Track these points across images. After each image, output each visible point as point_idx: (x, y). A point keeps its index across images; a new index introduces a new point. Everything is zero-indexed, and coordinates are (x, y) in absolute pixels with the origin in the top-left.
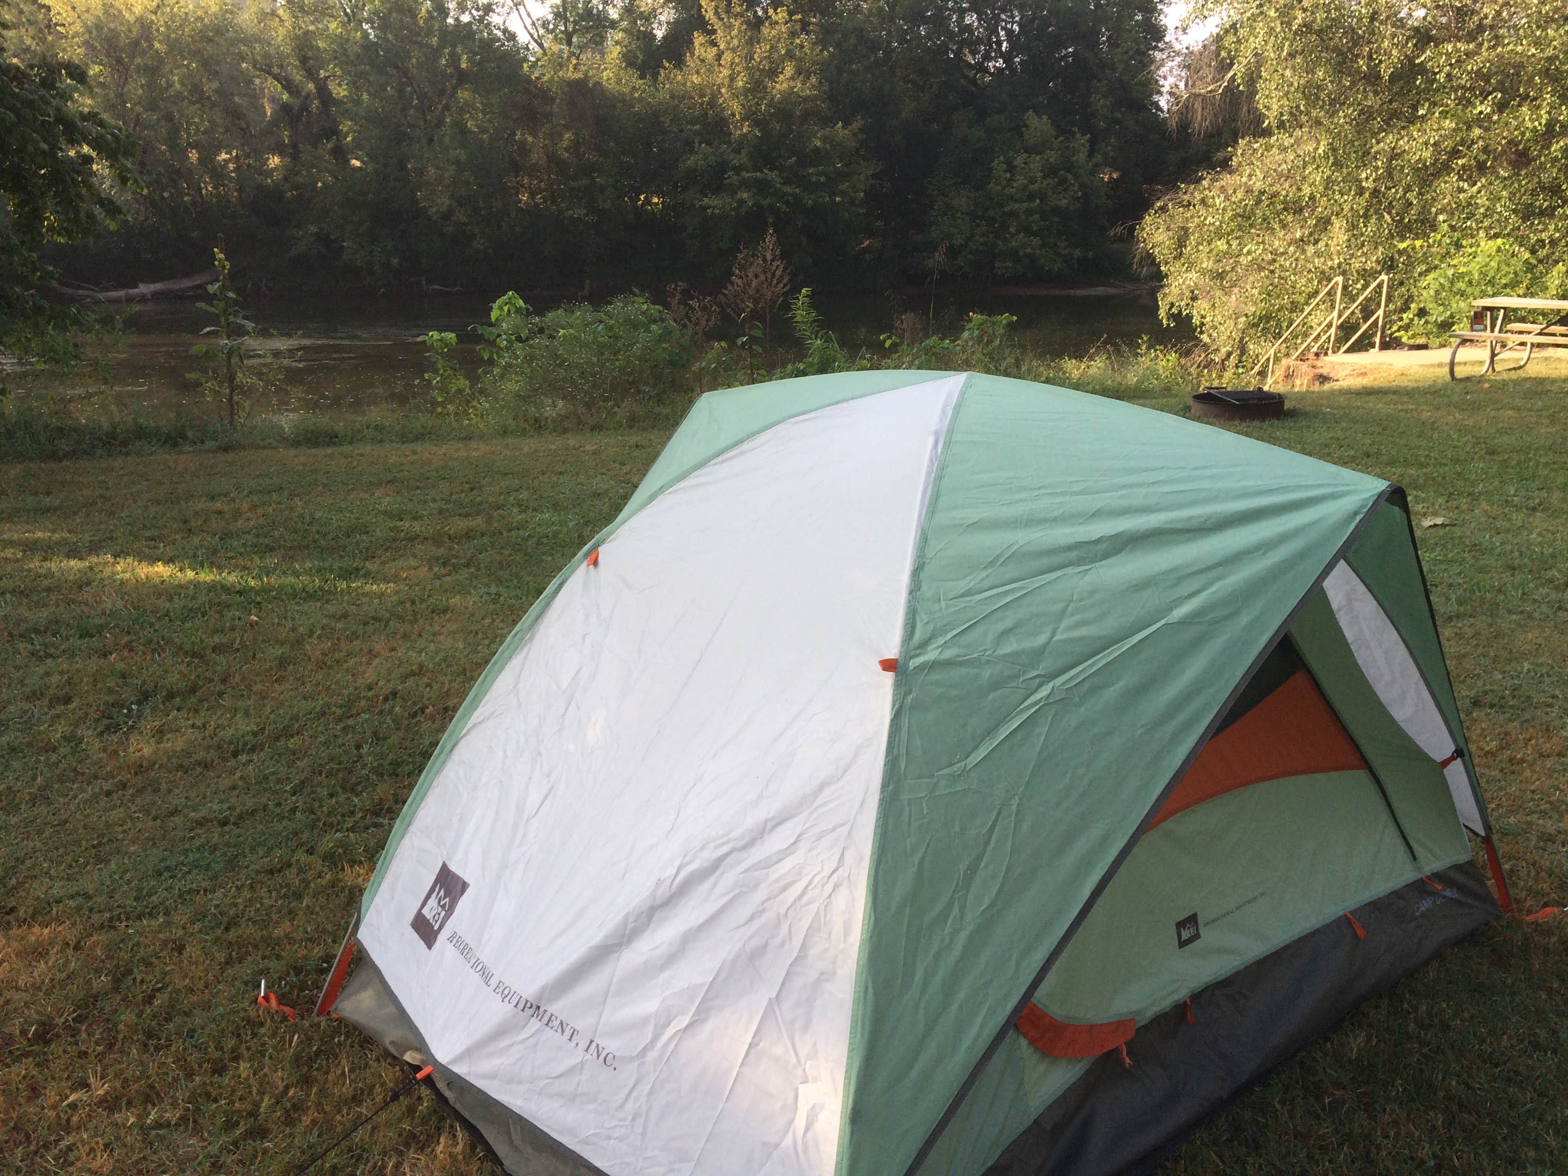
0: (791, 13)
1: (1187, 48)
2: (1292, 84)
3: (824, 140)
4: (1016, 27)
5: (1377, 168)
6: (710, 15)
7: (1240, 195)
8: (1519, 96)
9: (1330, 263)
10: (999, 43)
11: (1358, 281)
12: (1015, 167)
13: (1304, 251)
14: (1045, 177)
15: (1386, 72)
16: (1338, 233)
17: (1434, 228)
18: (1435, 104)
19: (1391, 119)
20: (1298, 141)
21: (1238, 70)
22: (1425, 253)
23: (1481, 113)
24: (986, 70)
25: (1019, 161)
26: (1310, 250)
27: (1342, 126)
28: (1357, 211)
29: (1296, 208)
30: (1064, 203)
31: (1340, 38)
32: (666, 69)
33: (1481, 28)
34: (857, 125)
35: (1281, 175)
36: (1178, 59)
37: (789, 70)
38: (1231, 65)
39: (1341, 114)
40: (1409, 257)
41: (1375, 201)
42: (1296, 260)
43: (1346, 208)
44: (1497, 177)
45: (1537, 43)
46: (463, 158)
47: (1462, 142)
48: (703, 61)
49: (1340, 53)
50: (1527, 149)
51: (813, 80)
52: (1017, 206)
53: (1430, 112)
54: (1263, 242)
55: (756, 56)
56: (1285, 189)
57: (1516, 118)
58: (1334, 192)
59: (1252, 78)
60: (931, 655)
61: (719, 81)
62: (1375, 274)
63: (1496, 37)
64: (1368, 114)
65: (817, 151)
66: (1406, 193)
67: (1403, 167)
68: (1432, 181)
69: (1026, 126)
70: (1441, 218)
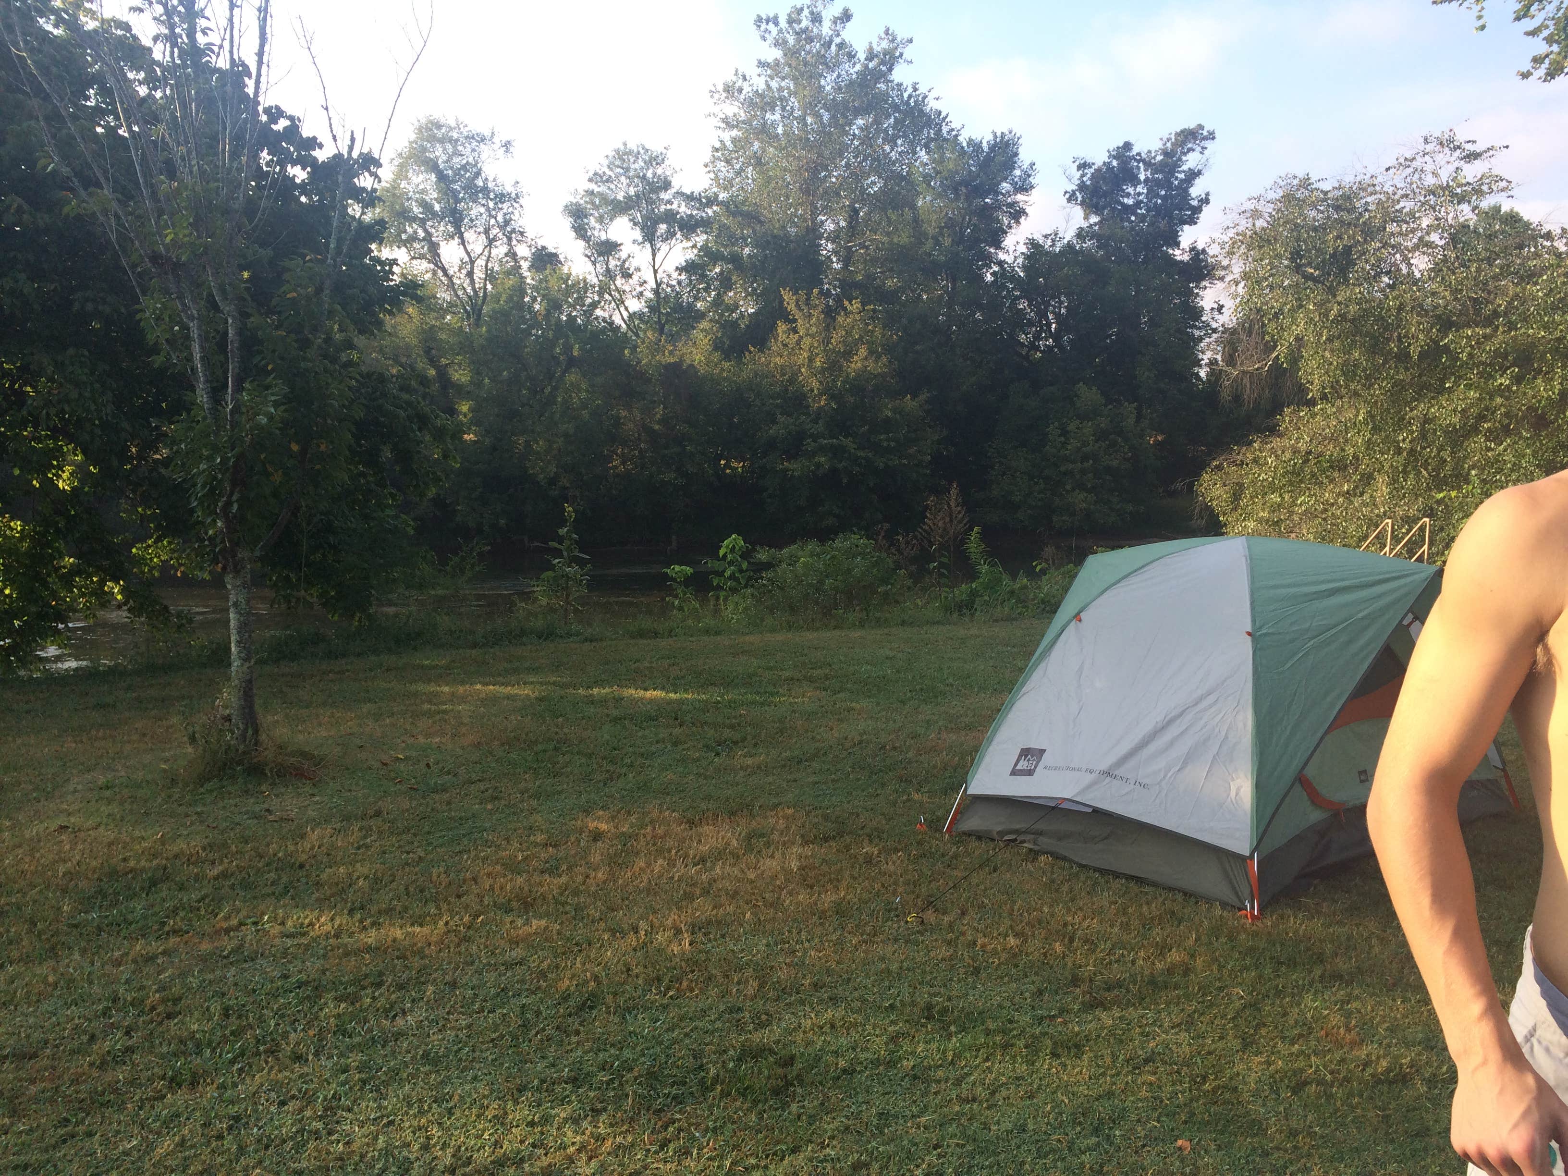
0: (863, 304)
1: (1223, 326)
2: (1331, 364)
3: (894, 410)
4: (1063, 311)
5: (1413, 432)
6: (792, 307)
7: (1288, 455)
8: (1534, 370)
9: (1377, 511)
10: (1049, 325)
11: (1403, 526)
12: (1068, 432)
13: (1351, 502)
14: (1097, 441)
15: (1414, 351)
16: (1382, 487)
17: (1467, 481)
18: (1460, 377)
19: (1422, 390)
20: (1340, 410)
21: (1281, 350)
22: (1461, 503)
23: (1501, 384)
24: (1037, 348)
25: (1072, 427)
26: (1357, 501)
27: (1378, 396)
28: (1397, 467)
29: (1340, 466)
30: (1115, 463)
31: (1372, 325)
32: (751, 352)
33: (1496, 314)
34: (924, 396)
35: (1325, 439)
36: (1215, 336)
37: (863, 351)
38: (1275, 346)
39: (1376, 386)
40: (1446, 506)
41: (1412, 459)
42: (1346, 509)
43: (1387, 466)
44: (1520, 438)
45: (1545, 327)
46: (571, 431)
47: (1487, 409)
48: (785, 345)
49: (1373, 337)
50: (1544, 414)
51: (884, 359)
52: (1071, 466)
53: (1456, 384)
54: (1315, 494)
55: (833, 341)
56: (1330, 450)
57: (1532, 388)
58: (1375, 452)
59: (1295, 358)
60: (1264, 631)
61: (800, 362)
62: (1416, 520)
63: (1510, 322)
64: (1399, 387)
65: (887, 420)
66: (1439, 452)
67: (1435, 431)
68: (1463, 442)
69: (1076, 396)
70: (1473, 472)
